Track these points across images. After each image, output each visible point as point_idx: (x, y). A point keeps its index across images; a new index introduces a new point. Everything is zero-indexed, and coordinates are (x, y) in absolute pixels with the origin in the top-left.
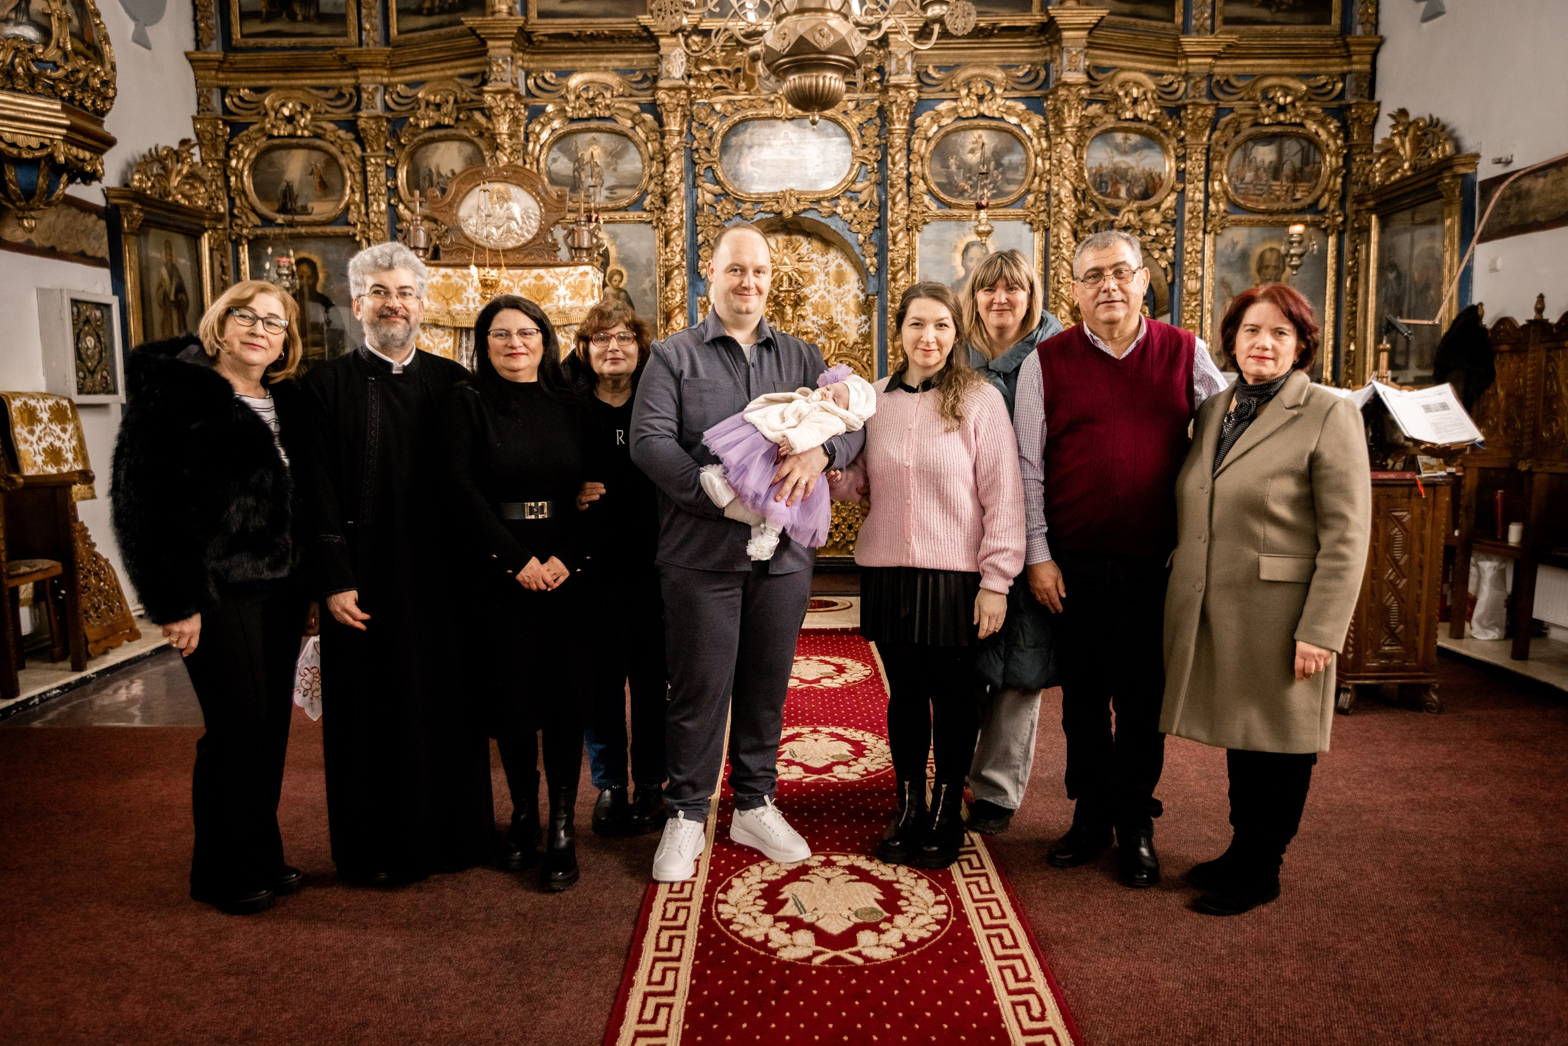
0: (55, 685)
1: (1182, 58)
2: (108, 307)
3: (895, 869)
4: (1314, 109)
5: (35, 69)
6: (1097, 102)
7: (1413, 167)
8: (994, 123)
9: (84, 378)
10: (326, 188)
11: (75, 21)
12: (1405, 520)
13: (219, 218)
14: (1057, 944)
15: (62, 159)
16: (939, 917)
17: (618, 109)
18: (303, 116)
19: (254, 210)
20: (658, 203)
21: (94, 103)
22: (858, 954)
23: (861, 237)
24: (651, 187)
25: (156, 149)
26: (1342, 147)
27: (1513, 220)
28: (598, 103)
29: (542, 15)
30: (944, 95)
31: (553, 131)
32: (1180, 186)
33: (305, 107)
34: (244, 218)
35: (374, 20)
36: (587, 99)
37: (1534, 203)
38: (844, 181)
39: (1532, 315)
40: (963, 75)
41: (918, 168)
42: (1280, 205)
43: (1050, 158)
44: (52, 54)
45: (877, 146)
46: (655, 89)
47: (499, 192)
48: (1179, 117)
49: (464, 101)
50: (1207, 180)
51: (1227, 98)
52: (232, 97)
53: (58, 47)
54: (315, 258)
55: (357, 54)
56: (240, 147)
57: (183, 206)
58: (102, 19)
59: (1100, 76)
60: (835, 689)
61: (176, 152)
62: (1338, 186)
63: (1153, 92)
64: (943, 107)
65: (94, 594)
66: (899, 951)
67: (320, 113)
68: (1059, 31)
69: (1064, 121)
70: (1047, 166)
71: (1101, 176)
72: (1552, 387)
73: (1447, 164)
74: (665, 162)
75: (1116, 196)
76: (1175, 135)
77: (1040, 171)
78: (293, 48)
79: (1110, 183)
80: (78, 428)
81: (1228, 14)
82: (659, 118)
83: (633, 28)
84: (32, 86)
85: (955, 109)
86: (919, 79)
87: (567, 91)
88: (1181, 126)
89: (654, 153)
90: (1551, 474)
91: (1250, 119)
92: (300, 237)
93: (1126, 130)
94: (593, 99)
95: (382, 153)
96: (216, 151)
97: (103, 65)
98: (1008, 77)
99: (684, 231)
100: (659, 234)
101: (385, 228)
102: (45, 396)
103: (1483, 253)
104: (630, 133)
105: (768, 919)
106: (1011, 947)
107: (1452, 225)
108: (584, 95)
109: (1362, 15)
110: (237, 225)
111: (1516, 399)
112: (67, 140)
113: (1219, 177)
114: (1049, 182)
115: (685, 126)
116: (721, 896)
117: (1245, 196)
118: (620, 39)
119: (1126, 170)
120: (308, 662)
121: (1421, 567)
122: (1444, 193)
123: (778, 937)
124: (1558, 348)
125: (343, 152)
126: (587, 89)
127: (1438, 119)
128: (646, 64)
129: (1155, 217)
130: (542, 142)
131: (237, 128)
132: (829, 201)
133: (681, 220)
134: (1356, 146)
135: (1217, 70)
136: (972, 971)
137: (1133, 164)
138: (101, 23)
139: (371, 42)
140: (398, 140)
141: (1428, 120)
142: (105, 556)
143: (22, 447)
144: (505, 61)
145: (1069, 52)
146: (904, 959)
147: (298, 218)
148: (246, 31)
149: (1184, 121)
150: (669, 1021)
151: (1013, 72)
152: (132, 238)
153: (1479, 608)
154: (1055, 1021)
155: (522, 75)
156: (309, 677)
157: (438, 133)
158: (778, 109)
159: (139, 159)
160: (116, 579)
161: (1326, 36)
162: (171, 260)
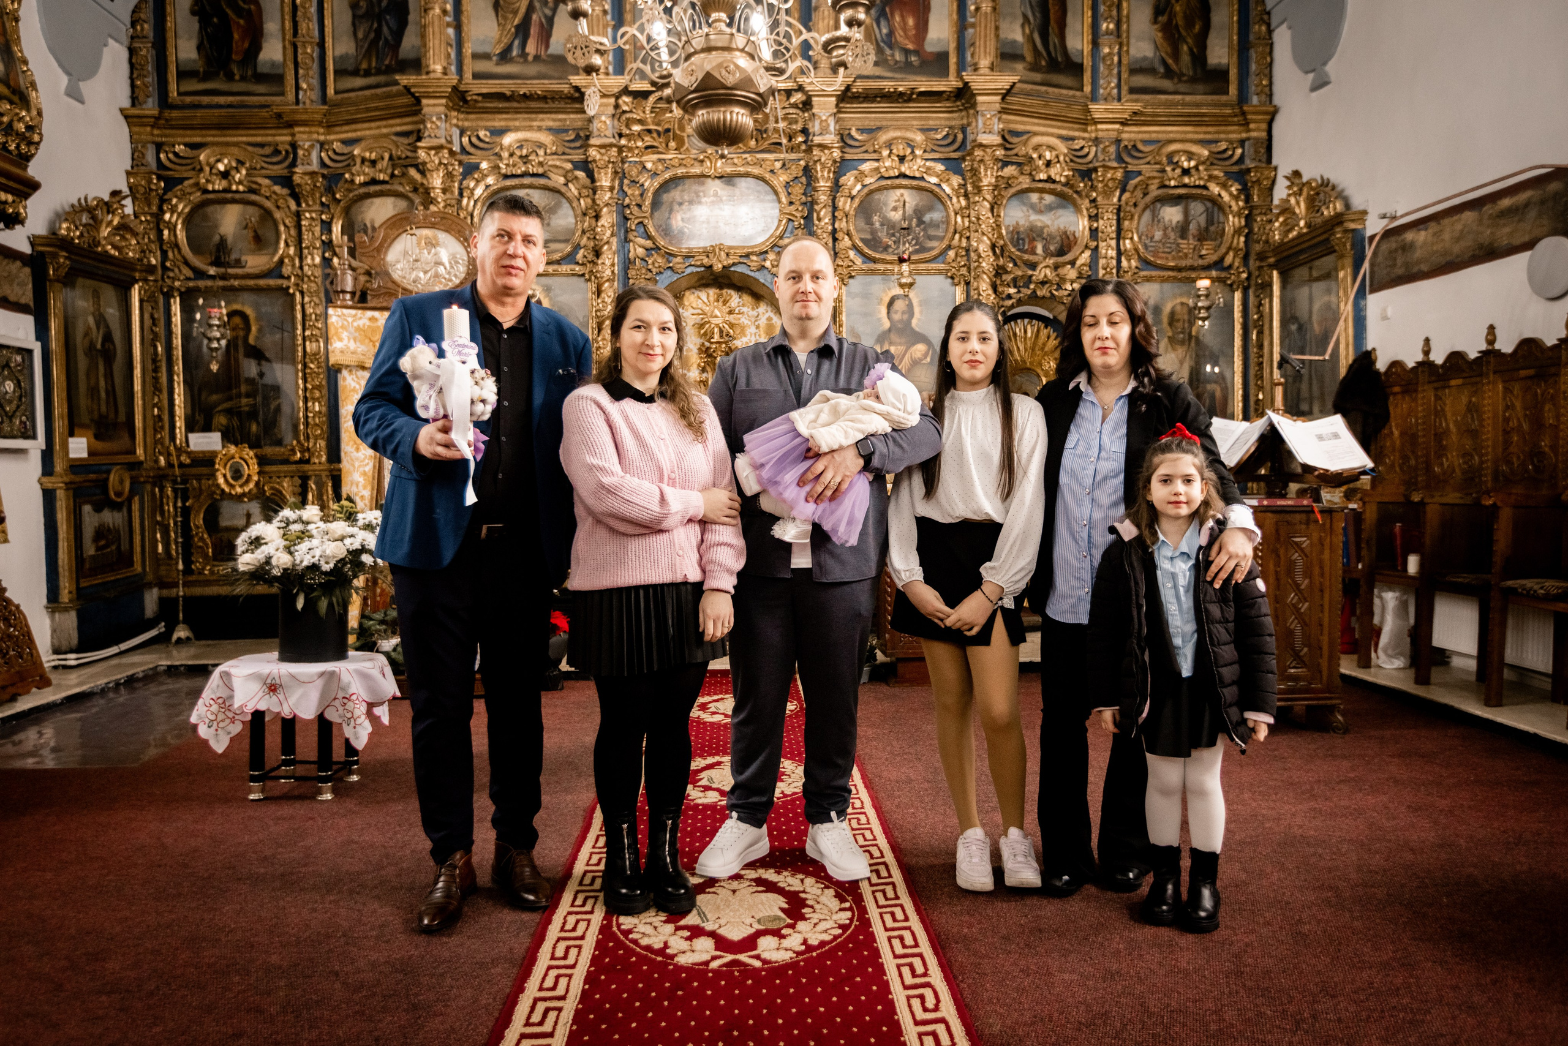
1: (1091, 125)
2: (30, 352)
3: (802, 881)
4: (1216, 173)
6: (1012, 163)
7: (1308, 225)
8: (915, 183)
10: (261, 241)
12: (1304, 546)
13: (151, 269)
14: (957, 943)
16: (841, 922)
17: (551, 166)
18: (238, 171)
19: (186, 263)
20: (591, 257)
21: (18, 147)
22: (758, 957)
24: (584, 241)
25: (86, 199)
26: (1243, 208)
27: (1399, 271)
28: (531, 161)
29: (476, 76)
30: (866, 156)
31: (487, 187)
32: (1094, 244)
33: (241, 163)
34: (176, 270)
35: (310, 80)
36: (521, 157)
37: (1418, 254)
38: (771, 236)
39: (1420, 357)
40: (884, 137)
41: (844, 224)
42: (1187, 262)
43: (969, 216)
45: (805, 204)
46: (586, 146)
47: (427, 238)
48: (1091, 180)
49: (399, 158)
50: (1118, 238)
51: (1136, 162)
52: (167, 153)
54: (249, 311)
55: (294, 112)
56: (174, 201)
57: (112, 257)
58: (30, 66)
59: (1014, 140)
61: (106, 203)
62: (1242, 245)
63: (1065, 155)
64: (866, 167)
65: (2, 639)
66: (798, 953)
67: (255, 169)
68: (974, 95)
69: (980, 180)
70: (967, 224)
71: (1018, 233)
72: (1441, 424)
73: (1338, 220)
74: (597, 217)
75: (1033, 252)
76: (1087, 196)
77: (959, 229)
78: (230, 106)
79: (1027, 240)
81: (1133, 85)
82: (591, 176)
83: (565, 88)
85: (877, 169)
86: (842, 140)
87: (501, 149)
88: (1093, 188)
89: (587, 209)
90: (1441, 504)
91: (1156, 181)
92: (232, 289)
93: (1041, 191)
94: (526, 156)
95: (317, 207)
96: (149, 205)
97: (28, 110)
98: (927, 139)
99: (616, 283)
100: (592, 286)
101: (319, 280)
103: (1375, 302)
104: (563, 189)
105: (670, 928)
106: (911, 947)
107: (1345, 277)
108: (518, 153)
109: (1257, 86)
110: (169, 277)
111: (1410, 437)
113: (1130, 236)
114: (968, 238)
115: (617, 183)
117: (1155, 254)
118: (553, 99)
119: (1042, 228)
120: (214, 692)
121: (1322, 591)
122: (1337, 248)
123: (677, 943)
124: (1444, 387)
125: (278, 207)
126: (521, 147)
127: (1328, 180)
128: (579, 124)
129: (1072, 274)
130: (476, 197)
131: (172, 183)
132: (757, 255)
133: (613, 272)
134: (1256, 207)
135: (1125, 136)
136: (870, 970)
137: (1049, 223)
138: (28, 70)
139: (308, 101)
140: (334, 195)
141: (1320, 181)
142: (16, 602)
144: (439, 119)
145: (983, 115)
146: (803, 960)
147: (231, 271)
148: (182, 89)
149: (1095, 183)
150: (556, 1023)
151: (932, 135)
152: (58, 286)
153: (1384, 639)
154: (948, 1011)
155: (456, 132)
156: (215, 708)
157: (373, 189)
158: (707, 168)
159: (67, 209)
160: (27, 625)
161: (1225, 105)
162: (99, 310)
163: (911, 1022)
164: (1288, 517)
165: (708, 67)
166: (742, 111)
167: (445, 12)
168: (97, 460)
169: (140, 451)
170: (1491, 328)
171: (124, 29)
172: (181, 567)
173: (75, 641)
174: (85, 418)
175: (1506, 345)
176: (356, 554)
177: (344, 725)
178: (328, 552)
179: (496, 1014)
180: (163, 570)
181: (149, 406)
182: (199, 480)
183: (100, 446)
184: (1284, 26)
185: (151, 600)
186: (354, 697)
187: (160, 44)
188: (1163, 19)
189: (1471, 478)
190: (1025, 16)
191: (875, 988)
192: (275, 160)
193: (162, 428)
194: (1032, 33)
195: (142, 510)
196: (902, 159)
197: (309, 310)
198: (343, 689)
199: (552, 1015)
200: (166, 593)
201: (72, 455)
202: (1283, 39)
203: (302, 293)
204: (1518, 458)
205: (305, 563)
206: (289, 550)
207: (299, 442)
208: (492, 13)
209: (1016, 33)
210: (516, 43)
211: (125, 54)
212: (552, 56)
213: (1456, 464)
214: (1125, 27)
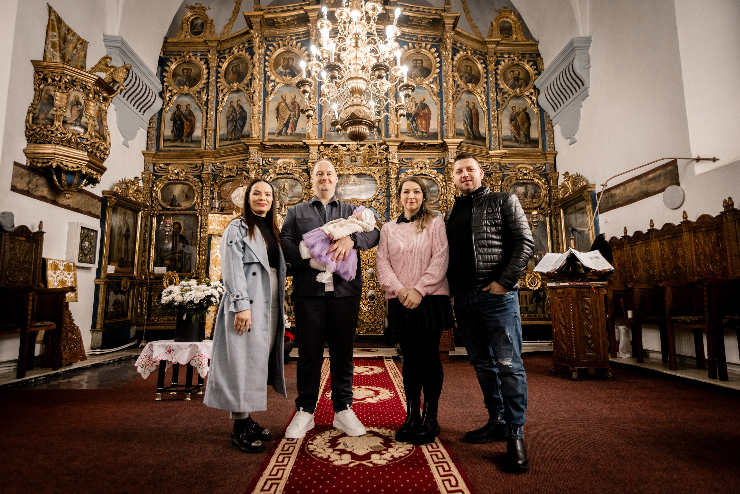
0: (43, 375)
1: (490, 158)
2: (97, 232)
3: (390, 432)
4: (536, 175)
5: (79, 140)
7: (573, 191)
8: (426, 177)
9: (82, 257)
10: (188, 197)
11: (98, 127)
12: (589, 302)
13: (147, 207)
14: (462, 458)
15: (84, 172)
16: (409, 448)
17: (294, 171)
18: (182, 173)
19: (160, 205)
21: (100, 155)
22: (371, 462)
23: (380, 215)
24: (305, 197)
25: (125, 179)
26: (547, 187)
27: (611, 205)
28: (287, 169)
29: (269, 139)
30: (409, 168)
33: (183, 170)
34: (156, 207)
35: (211, 142)
36: (284, 167)
37: (617, 198)
38: (374, 196)
39: (623, 234)
40: (415, 161)
42: (528, 206)
43: (447, 189)
44: (87, 136)
45: (386, 184)
46: (306, 164)
48: (491, 177)
49: (240, 168)
51: (507, 171)
52: (157, 166)
53: (89, 134)
54: (181, 223)
55: (204, 153)
56: (158, 183)
57: (133, 201)
60: (369, 375)
61: (132, 182)
62: (548, 200)
64: (409, 171)
65: (69, 340)
66: (390, 461)
67: (188, 172)
68: (447, 146)
70: (446, 192)
72: (635, 259)
73: (585, 188)
74: (310, 188)
76: (490, 183)
77: (443, 193)
78: (181, 151)
80: (75, 274)
81: (504, 144)
83: (301, 143)
84: (77, 147)
85: (413, 172)
86: (400, 161)
87: (277, 165)
88: (492, 180)
89: (307, 185)
90: (640, 289)
91: (514, 178)
92: (176, 214)
94: (286, 167)
95: (209, 185)
96: (149, 185)
97: (106, 142)
98: (431, 162)
102: (63, 261)
103: (602, 217)
104: (298, 179)
105: (331, 450)
106: (442, 459)
107: (589, 208)
109: (549, 145)
110: (153, 210)
112: (87, 166)
114: (446, 196)
116: (310, 442)
118: (296, 147)
120: (146, 353)
121: (597, 320)
122: (585, 198)
123: (334, 456)
124: (634, 245)
125: (195, 186)
126: (284, 164)
127: (579, 175)
128: (305, 156)
131: (157, 177)
132: (369, 202)
134: (552, 187)
135: (502, 162)
136: (423, 468)
139: (209, 149)
140: (216, 181)
141: (576, 175)
142: (78, 325)
143: (49, 278)
144: (255, 153)
145: (451, 152)
146: (392, 464)
147: (176, 208)
148: (165, 145)
150: (276, 490)
151: (432, 160)
152: (111, 209)
153: (621, 346)
154: (463, 487)
155: (261, 159)
156: (145, 359)
157: (229, 179)
158: (351, 171)
159: (118, 182)
160: (80, 335)
161: (538, 151)
162: (125, 219)
163: (446, 492)
164: (581, 290)
165: (353, 111)
166: (365, 127)
167: (259, 118)
168: (117, 275)
169: (135, 273)
170: (651, 221)
171: (147, 125)
172: (146, 318)
173: (100, 344)
174: (115, 257)
175: (658, 226)
176: (209, 297)
177: (198, 368)
178: (198, 296)
179: (248, 486)
180: (139, 320)
181: (140, 257)
182: (156, 285)
183: (119, 269)
184: (558, 124)
185: (133, 330)
186: (203, 356)
187: (159, 130)
188: (514, 123)
189: (650, 279)
190: (464, 121)
191: (426, 476)
192: (195, 169)
193: (145, 265)
194: (467, 127)
195: (133, 295)
196: (422, 168)
197: (203, 222)
198: (198, 352)
199: (274, 487)
200: (139, 328)
201: (108, 272)
202: (557, 129)
203: (201, 216)
204: (669, 270)
205: (188, 300)
206: (182, 295)
207: (195, 270)
208: (276, 120)
209: (461, 127)
210: (284, 129)
211: (146, 133)
212: (296, 134)
213: (643, 274)
214: (500, 125)
